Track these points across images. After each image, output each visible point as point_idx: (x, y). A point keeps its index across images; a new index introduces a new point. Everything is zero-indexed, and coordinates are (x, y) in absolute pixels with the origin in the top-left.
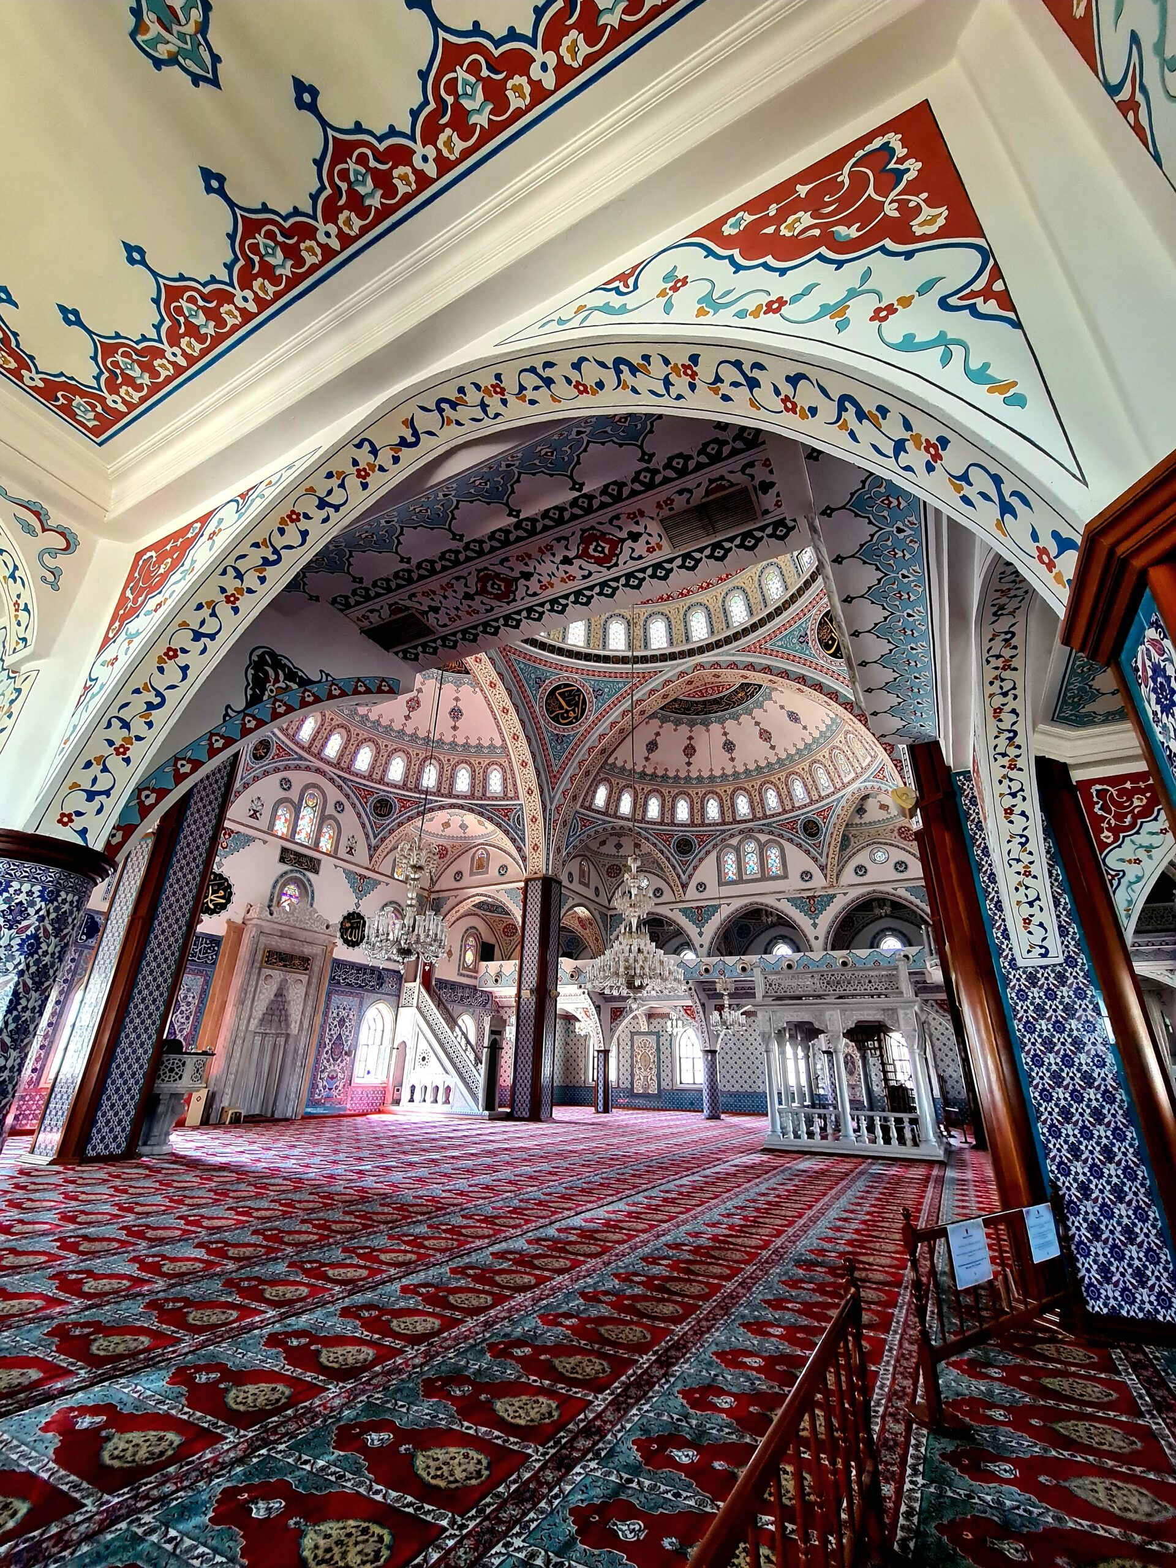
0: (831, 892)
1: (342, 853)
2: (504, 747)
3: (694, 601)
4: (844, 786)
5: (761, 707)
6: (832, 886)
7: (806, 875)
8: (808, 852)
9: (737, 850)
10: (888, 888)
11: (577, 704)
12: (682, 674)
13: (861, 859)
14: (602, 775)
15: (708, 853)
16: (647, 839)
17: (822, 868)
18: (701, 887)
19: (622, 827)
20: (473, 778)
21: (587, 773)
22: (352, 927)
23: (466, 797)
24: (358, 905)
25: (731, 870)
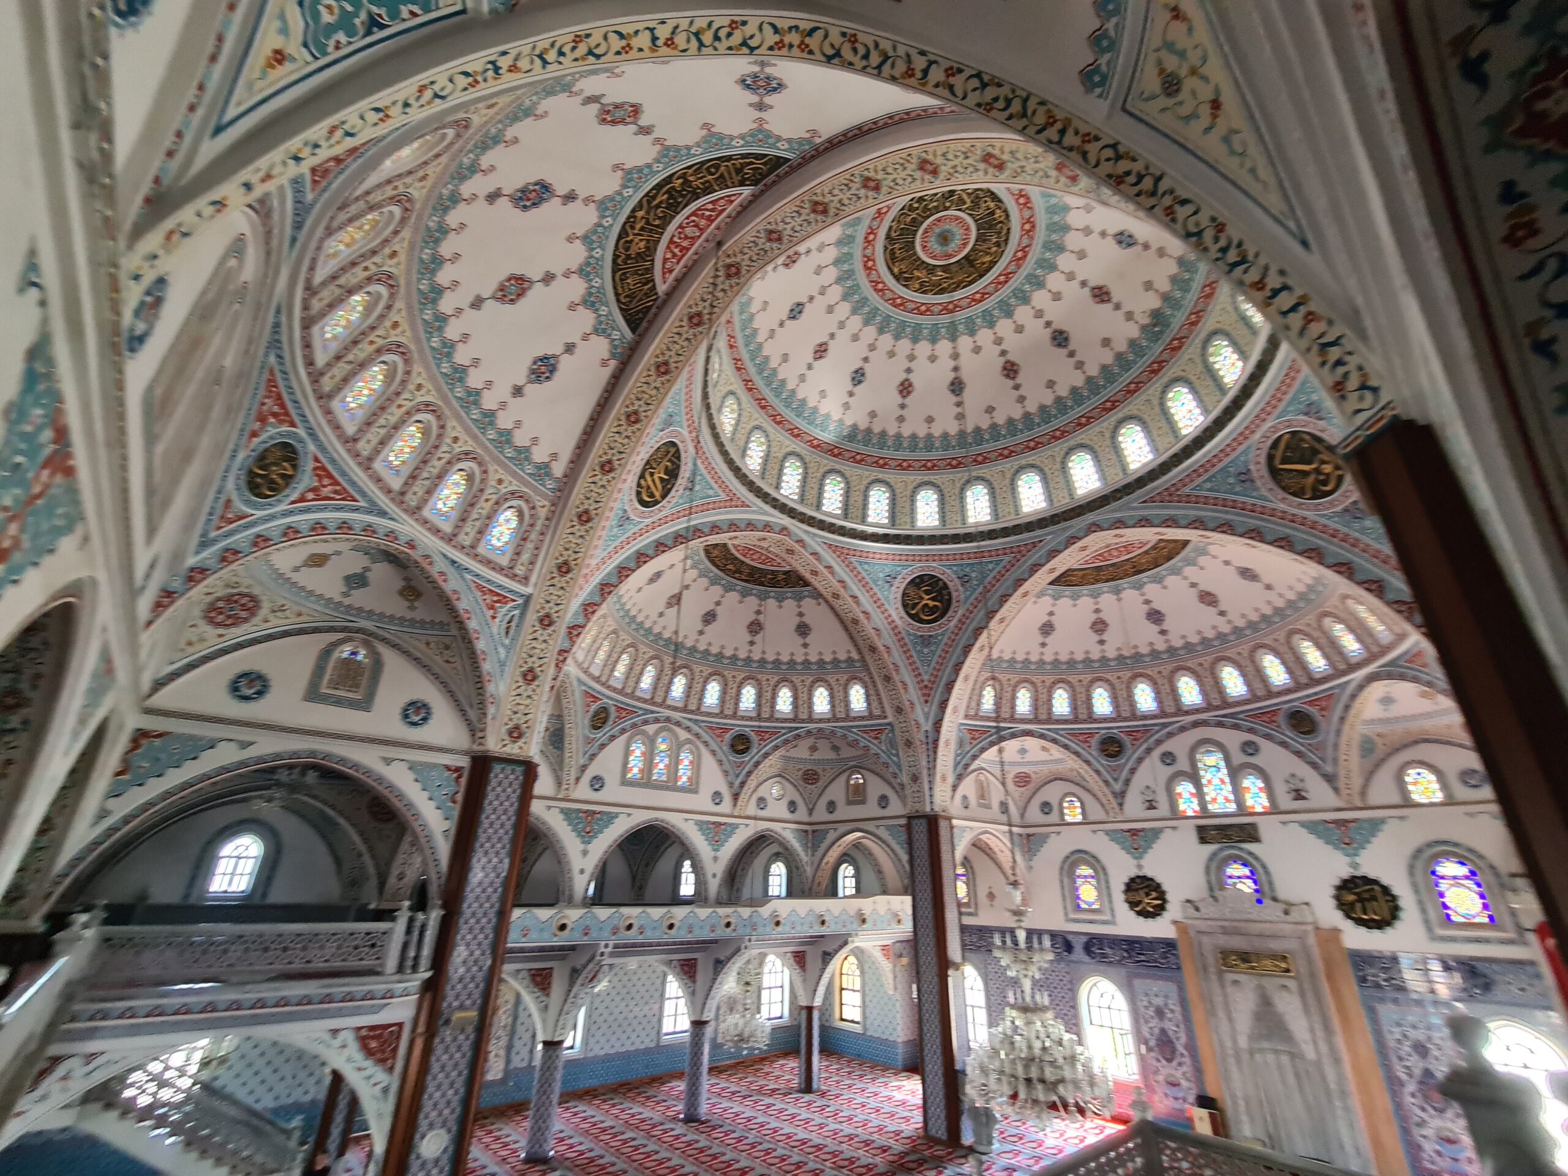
20: (1350, 629)
22: (1363, 900)
23: (1368, 661)
24: (1354, 865)
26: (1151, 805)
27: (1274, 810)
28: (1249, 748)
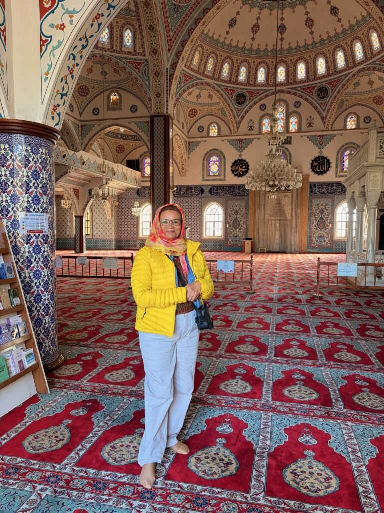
1: (305, 128)
22: (319, 165)
23: (364, 62)
26: (251, 128)
27: (300, 130)
28: (298, 104)
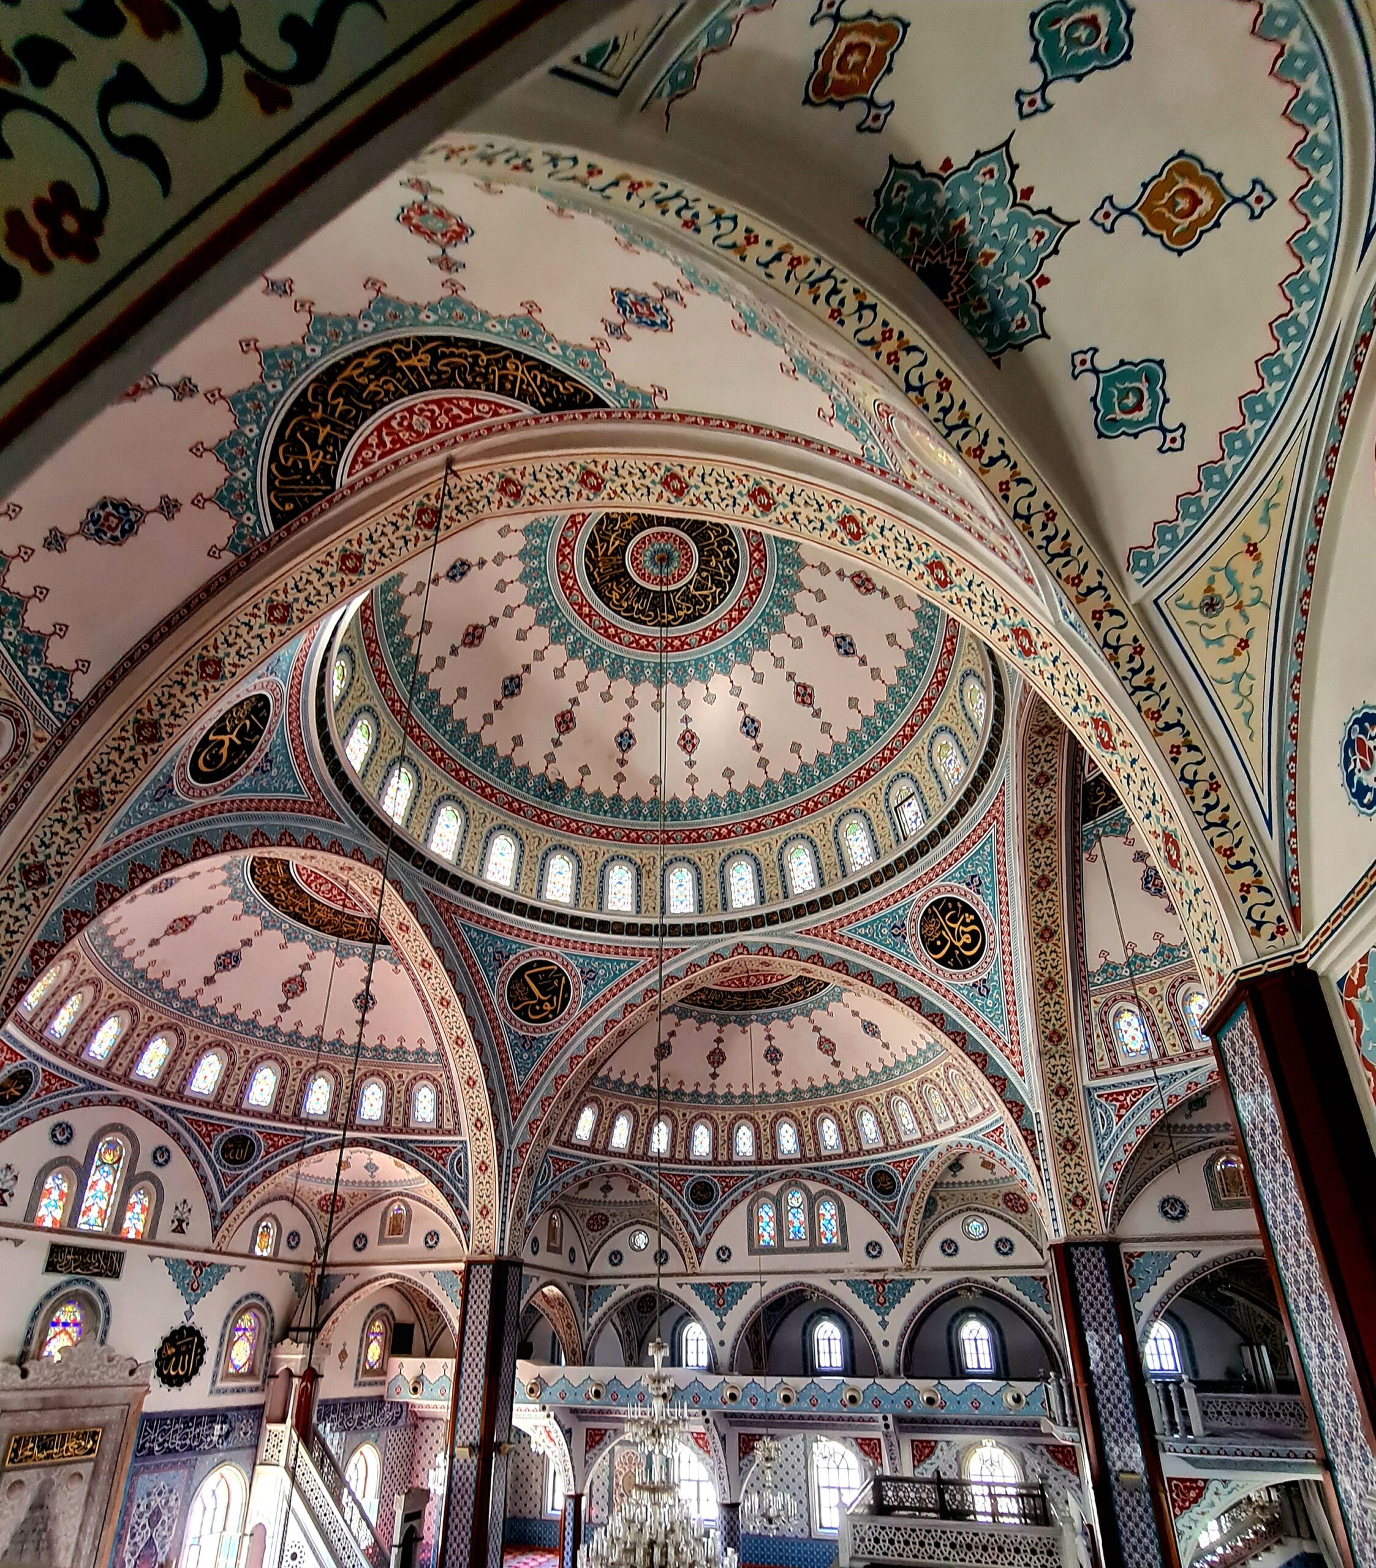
0: (908, 1276)
1: (164, 1233)
2: (441, 1055)
3: (737, 847)
4: (937, 1135)
5: (825, 1008)
6: (909, 1268)
7: (873, 1249)
8: (877, 1215)
9: (777, 1202)
10: (986, 1277)
11: (556, 992)
12: (715, 956)
13: (950, 1230)
14: (588, 1095)
15: (735, 1203)
16: (649, 1183)
17: (897, 1240)
18: (724, 1254)
19: (613, 1167)
20: (389, 1099)
21: (567, 1095)
22: (177, 1355)
23: (376, 1129)
24: (189, 1314)
25: (767, 1232)
28: (161, 1156)
